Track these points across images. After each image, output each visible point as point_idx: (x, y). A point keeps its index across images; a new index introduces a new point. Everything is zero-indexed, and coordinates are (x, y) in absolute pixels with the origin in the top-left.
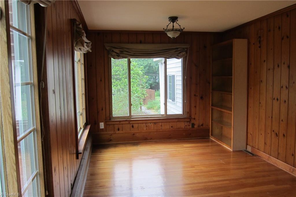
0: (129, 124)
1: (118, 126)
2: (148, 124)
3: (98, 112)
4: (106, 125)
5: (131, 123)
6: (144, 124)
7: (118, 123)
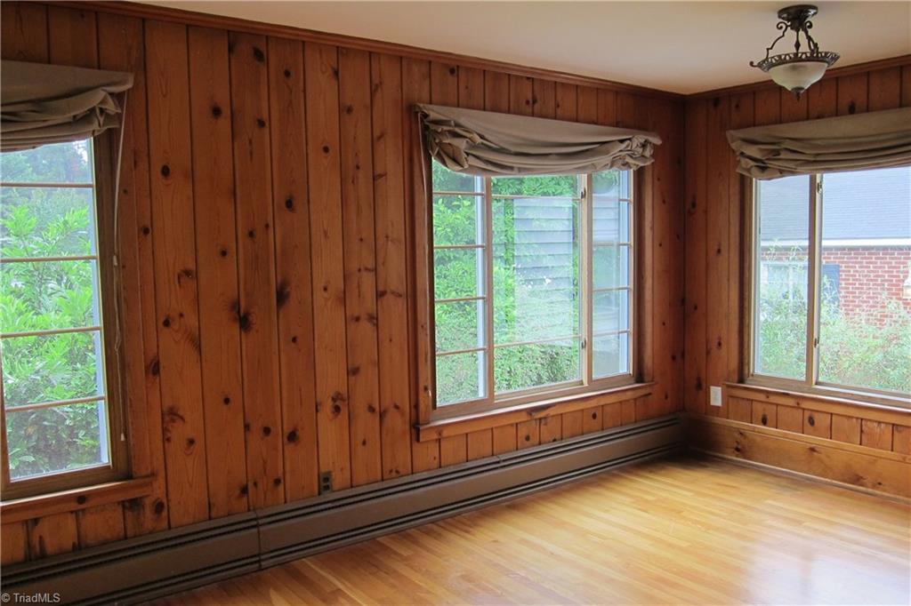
0: (799, 408)
1: (764, 410)
2: (869, 423)
3: (708, 353)
4: (727, 397)
5: (805, 405)
6: (854, 420)
7: (762, 397)
